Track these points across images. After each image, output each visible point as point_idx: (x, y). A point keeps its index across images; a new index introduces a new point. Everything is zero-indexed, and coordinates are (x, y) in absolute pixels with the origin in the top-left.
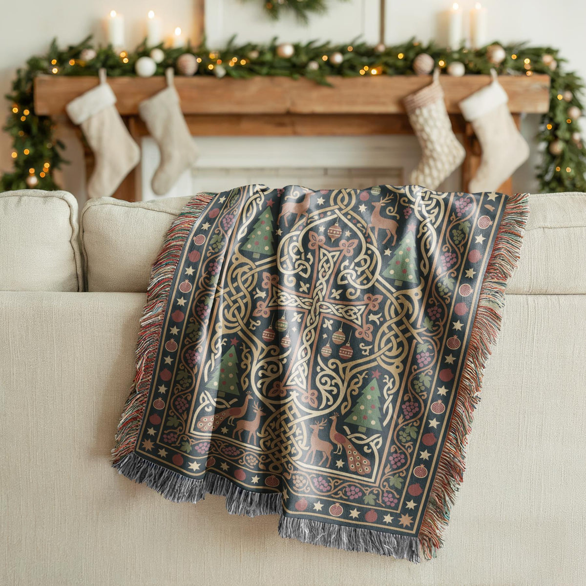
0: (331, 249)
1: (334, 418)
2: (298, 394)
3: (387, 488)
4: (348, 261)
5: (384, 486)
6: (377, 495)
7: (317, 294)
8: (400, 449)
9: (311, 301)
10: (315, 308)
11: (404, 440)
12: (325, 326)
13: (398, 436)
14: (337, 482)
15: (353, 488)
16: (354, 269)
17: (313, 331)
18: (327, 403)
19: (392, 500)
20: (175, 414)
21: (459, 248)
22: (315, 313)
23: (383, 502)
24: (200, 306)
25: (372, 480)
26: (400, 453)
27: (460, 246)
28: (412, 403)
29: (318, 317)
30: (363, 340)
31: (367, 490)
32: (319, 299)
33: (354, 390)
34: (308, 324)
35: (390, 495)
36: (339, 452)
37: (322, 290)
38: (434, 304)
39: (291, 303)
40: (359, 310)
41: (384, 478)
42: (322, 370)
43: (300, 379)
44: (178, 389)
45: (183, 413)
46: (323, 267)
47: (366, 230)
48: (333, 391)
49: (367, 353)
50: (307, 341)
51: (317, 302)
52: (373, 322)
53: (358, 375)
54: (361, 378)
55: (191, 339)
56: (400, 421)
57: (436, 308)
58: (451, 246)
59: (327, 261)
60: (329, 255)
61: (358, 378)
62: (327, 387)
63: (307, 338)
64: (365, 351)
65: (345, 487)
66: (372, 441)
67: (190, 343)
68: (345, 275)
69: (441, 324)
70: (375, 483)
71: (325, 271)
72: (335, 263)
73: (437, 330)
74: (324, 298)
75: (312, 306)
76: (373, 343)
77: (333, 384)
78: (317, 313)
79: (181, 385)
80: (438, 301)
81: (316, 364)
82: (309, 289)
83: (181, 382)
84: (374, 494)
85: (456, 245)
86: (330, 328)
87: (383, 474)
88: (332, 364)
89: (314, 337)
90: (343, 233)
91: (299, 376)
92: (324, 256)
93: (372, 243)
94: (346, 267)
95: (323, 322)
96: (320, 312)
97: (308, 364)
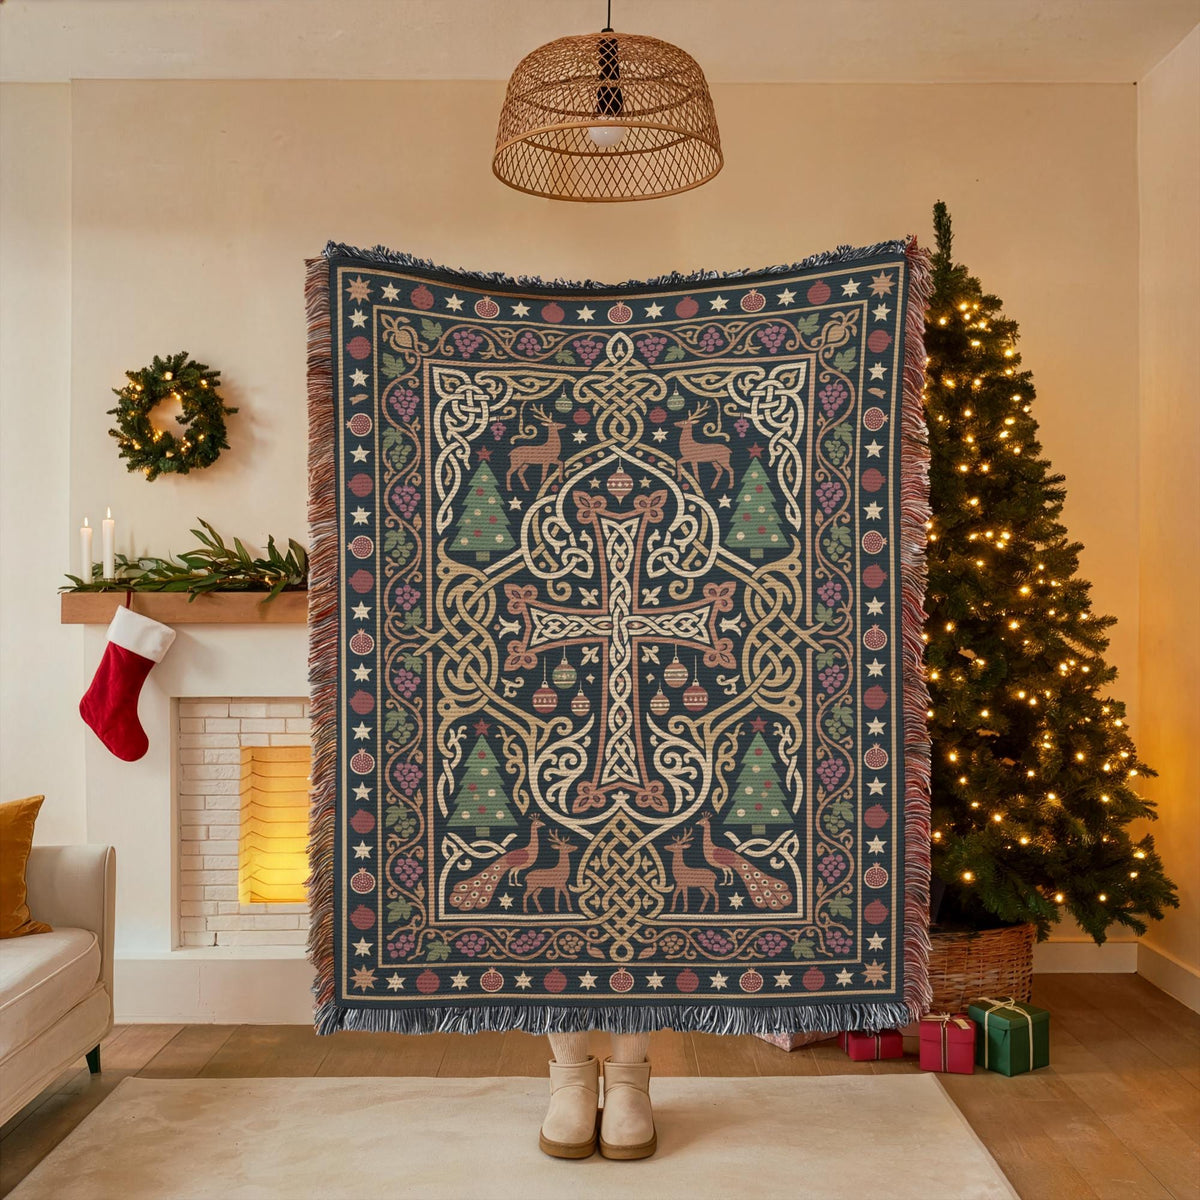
0: (620, 517)
1: (704, 822)
2: (627, 797)
3: (829, 923)
4: (657, 532)
5: (823, 921)
6: (816, 939)
7: (616, 604)
8: (832, 846)
9: (609, 619)
10: (620, 632)
11: (834, 830)
12: (645, 659)
13: (823, 824)
14: (741, 933)
15: (769, 937)
16: (672, 544)
17: (626, 674)
18: (684, 799)
19: (842, 941)
20: (400, 893)
21: (842, 471)
22: (621, 639)
23: (829, 948)
24: (398, 675)
25: (799, 914)
26: (835, 854)
27: (843, 467)
28: (831, 761)
29: (628, 646)
30: (720, 670)
31: (794, 934)
32: (622, 612)
33: (727, 763)
34: (615, 664)
35: (838, 934)
36: (729, 881)
37: (623, 595)
38: (826, 578)
39: (572, 630)
40: (700, 616)
41: (818, 907)
42: (661, 740)
43: (625, 767)
44: (393, 843)
45: (415, 886)
46: (614, 552)
47: (676, 469)
48: (690, 774)
49: (733, 691)
50: (620, 694)
51: (620, 620)
52: (730, 634)
53: (728, 735)
54: (733, 737)
55: (396, 741)
56: (820, 796)
57: (830, 584)
58: (829, 469)
59: (620, 540)
60: (621, 528)
61: (728, 739)
62: (678, 770)
63: (619, 688)
64: (729, 687)
65: (756, 939)
66: (782, 846)
67: (397, 750)
68: (660, 558)
69: (846, 610)
70: (805, 917)
71: (620, 559)
72: (635, 541)
73: (842, 623)
74: (630, 608)
75: (612, 629)
76: (739, 670)
77: (687, 761)
78: (626, 639)
79: (399, 835)
80: (832, 571)
81: (647, 732)
82: (599, 598)
83: (397, 828)
84: (808, 938)
85: (837, 467)
86: (656, 660)
87: (816, 898)
88: (677, 725)
89: (630, 684)
90: (637, 484)
91: (620, 762)
92: (611, 533)
93: (692, 491)
94: (657, 545)
95: (641, 654)
96: (630, 638)
97: (633, 737)
